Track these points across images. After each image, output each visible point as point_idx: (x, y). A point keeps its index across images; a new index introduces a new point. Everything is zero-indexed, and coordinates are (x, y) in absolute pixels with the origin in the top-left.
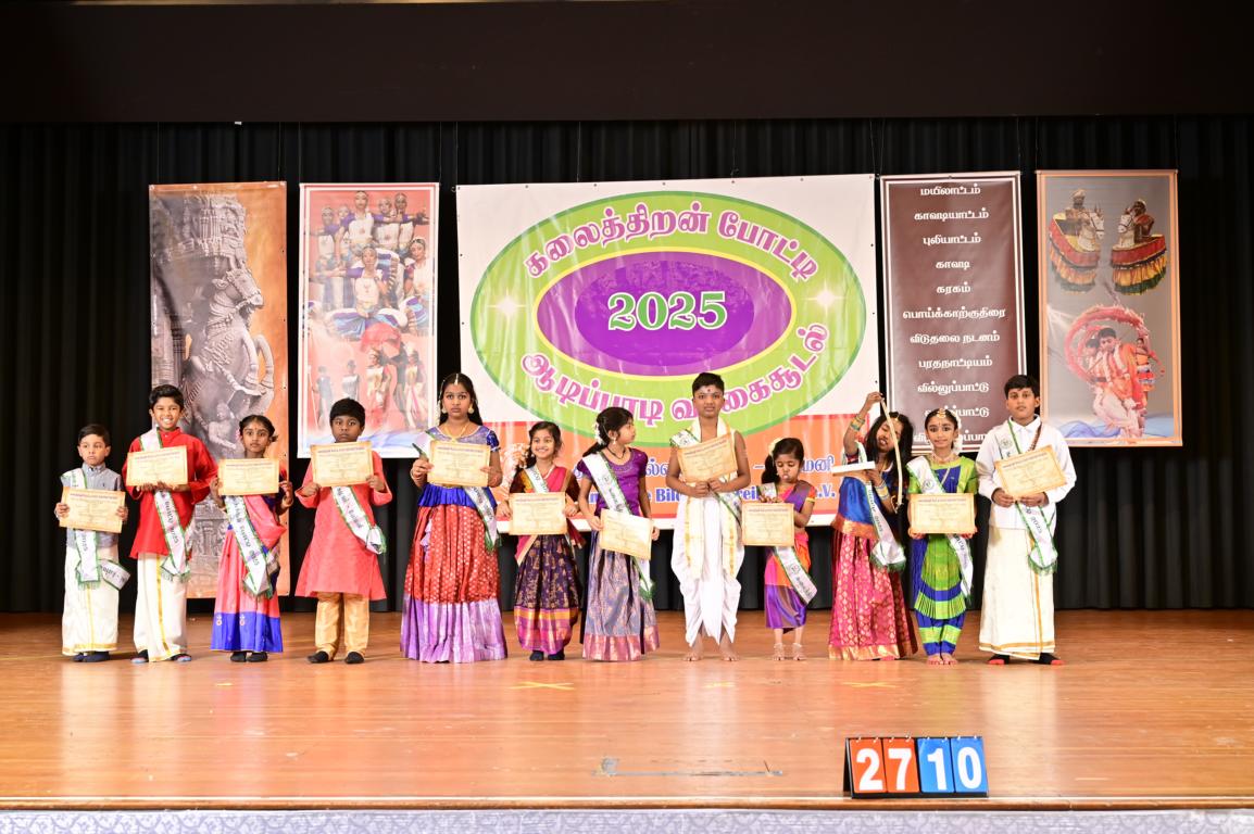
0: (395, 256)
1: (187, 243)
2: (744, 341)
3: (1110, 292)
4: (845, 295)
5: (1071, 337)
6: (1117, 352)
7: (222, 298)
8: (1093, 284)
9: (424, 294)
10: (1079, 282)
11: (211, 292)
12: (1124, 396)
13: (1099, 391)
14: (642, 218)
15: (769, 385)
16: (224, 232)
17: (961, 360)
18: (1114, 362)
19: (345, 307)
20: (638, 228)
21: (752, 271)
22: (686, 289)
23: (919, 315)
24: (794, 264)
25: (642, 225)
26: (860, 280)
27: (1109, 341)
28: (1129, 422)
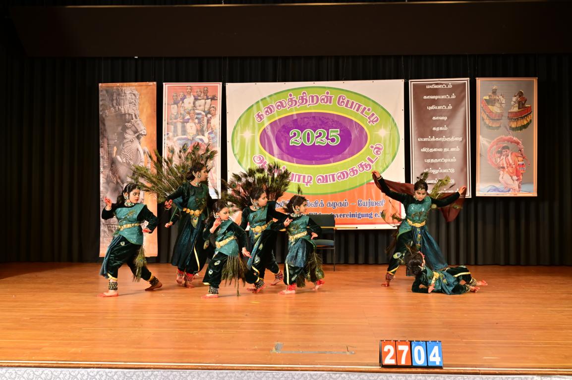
0: (204, 114)
1: (115, 108)
2: (347, 150)
3: (508, 130)
4: (390, 131)
5: (490, 150)
6: (509, 156)
7: (129, 131)
8: (500, 127)
9: (215, 129)
10: (494, 126)
11: (125, 129)
12: (512, 175)
13: (502, 173)
14: (305, 97)
15: (358, 169)
16: (130, 103)
17: (443, 159)
18: (508, 160)
19: (182, 135)
20: (303, 102)
21: (351, 121)
22: (323, 128)
23: (425, 140)
24: (369, 118)
25: (305, 100)
26: (397, 125)
27: (506, 151)
28: (514, 186)
